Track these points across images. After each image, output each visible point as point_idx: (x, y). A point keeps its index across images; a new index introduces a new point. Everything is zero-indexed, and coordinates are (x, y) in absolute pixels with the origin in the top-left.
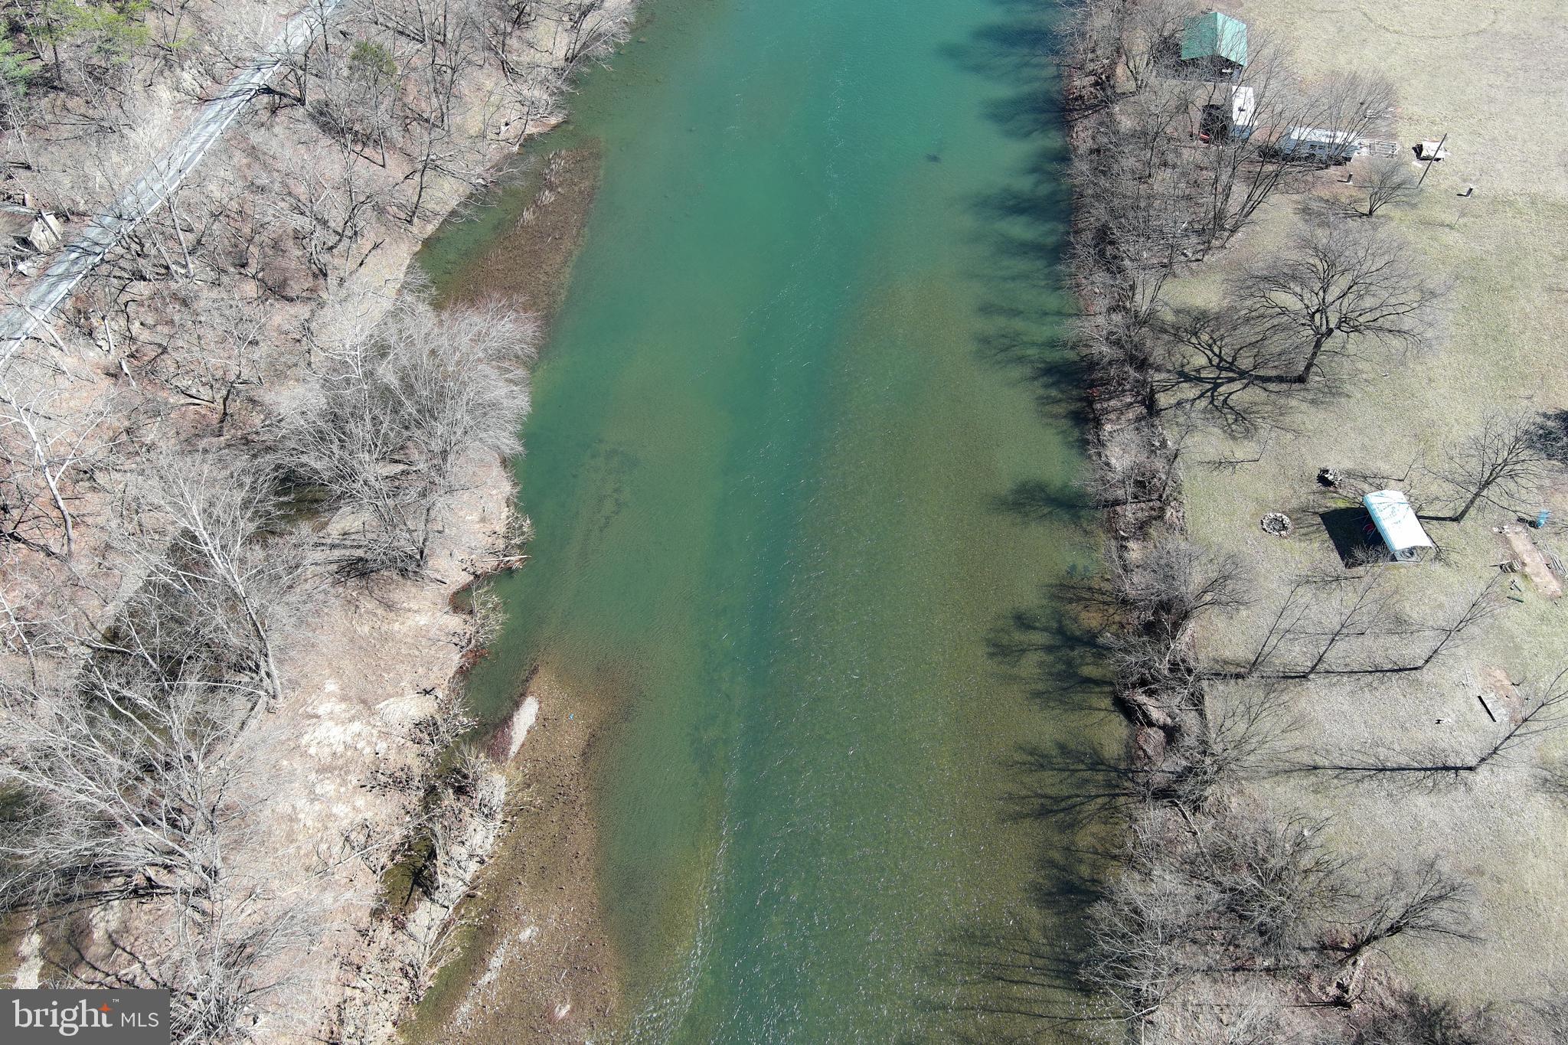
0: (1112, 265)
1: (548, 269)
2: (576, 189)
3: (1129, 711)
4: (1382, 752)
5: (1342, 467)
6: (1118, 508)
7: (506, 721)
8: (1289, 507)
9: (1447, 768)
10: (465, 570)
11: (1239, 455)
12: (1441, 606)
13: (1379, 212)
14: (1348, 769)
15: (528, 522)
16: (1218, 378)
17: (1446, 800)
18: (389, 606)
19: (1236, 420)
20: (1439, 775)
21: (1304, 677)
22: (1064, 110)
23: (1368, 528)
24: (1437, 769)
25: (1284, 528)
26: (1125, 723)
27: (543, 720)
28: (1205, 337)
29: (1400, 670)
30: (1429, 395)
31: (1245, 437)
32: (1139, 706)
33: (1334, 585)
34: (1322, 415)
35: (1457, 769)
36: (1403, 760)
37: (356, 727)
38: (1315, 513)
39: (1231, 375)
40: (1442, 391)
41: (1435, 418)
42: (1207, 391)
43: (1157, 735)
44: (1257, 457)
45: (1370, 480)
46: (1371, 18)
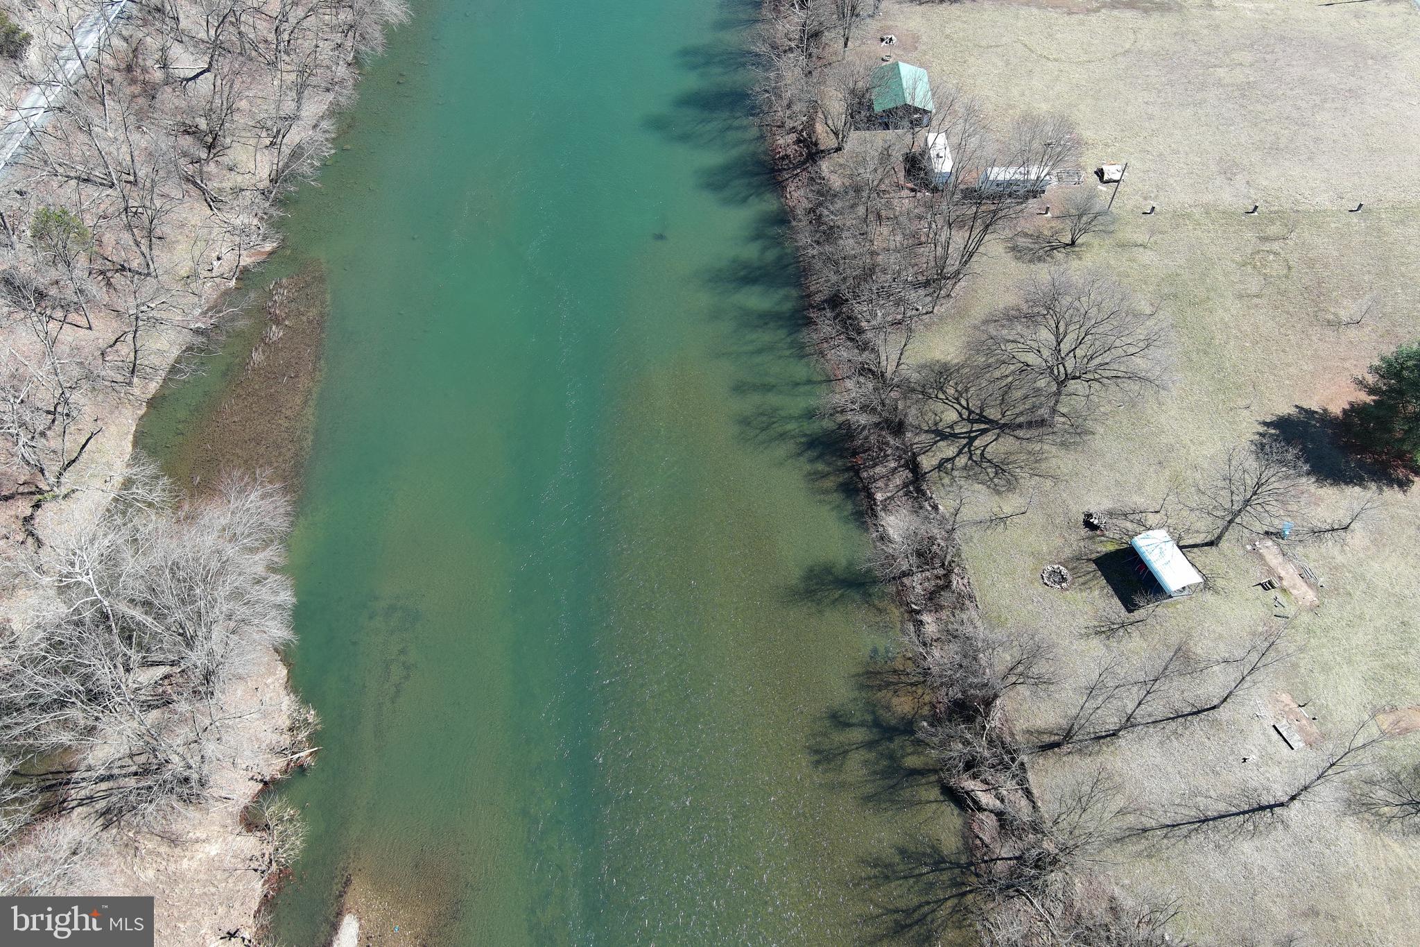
0: (850, 328)
1: (288, 413)
2: (304, 319)
3: (960, 800)
5: (1102, 508)
6: (905, 580)
8: (1063, 556)
9: (1262, 808)
10: (252, 779)
11: (1008, 510)
12: (1220, 636)
13: (1079, 241)
14: (1174, 826)
15: (312, 712)
16: (971, 431)
17: (1269, 842)
18: (173, 841)
19: (996, 473)
20: (1257, 816)
21: (1114, 735)
22: (773, 170)
23: (1140, 569)
24: (1253, 811)
25: (1064, 579)
26: (956, 812)
28: (951, 391)
29: (1199, 712)
30: (1163, 419)
31: (1009, 490)
32: (967, 793)
33: (1121, 632)
34: (1072, 455)
35: (1271, 807)
36: (1222, 807)
38: (1089, 560)
39: (983, 426)
40: (1172, 413)
41: (1173, 442)
42: (964, 447)
43: (990, 821)
44: (1023, 510)
45: (1131, 517)
46: (1033, 48)
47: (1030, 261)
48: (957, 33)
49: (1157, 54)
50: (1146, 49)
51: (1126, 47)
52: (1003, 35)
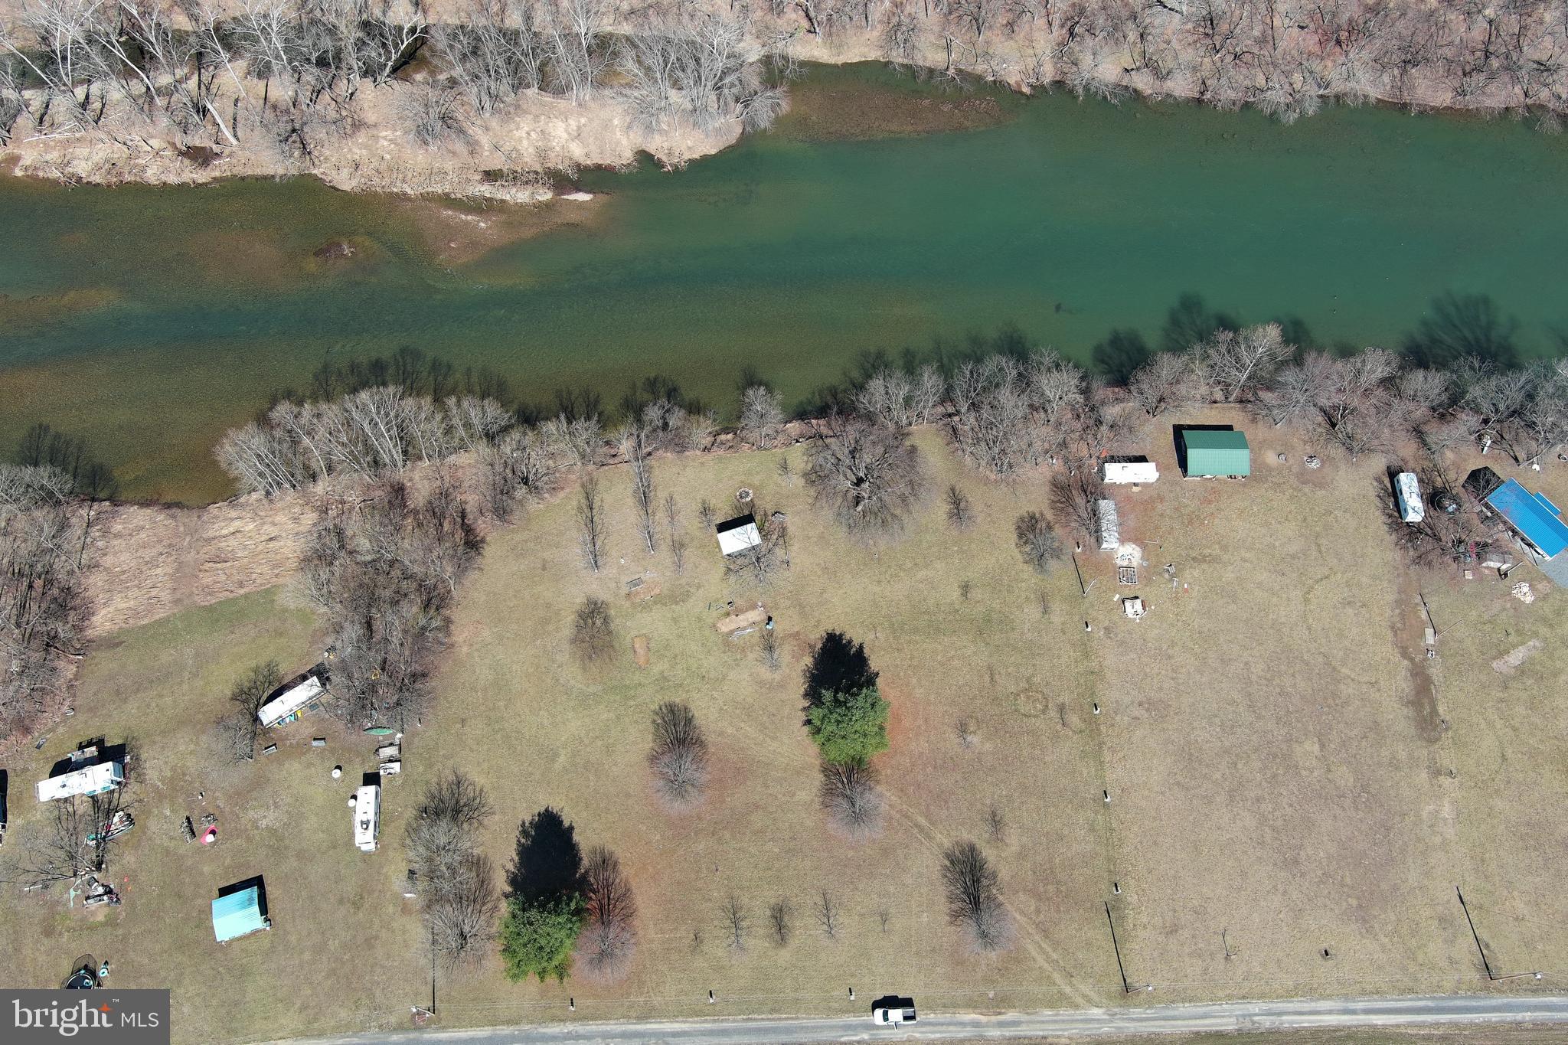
4: (602, 537)
7: (578, 190)
9: (595, 559)
10: (657, 150)
11: (792, 477)
14: (592, 521)
17: (578, 557)
18: (629, 127)
19: (820, 476)
23: (736, 526)
24: (595, 555)
25: (741, 497)
31: (806, 480)
34: (832, 518)
36: (599, 543)
37: (565, 136)
44: (791, 485)
46: (1324, 582)
47: (1019, 527)
48: (1336, 521)
49: (1335, 695)
50: (1342, 687)
51: (1343, 670)
52: (1340, 560)
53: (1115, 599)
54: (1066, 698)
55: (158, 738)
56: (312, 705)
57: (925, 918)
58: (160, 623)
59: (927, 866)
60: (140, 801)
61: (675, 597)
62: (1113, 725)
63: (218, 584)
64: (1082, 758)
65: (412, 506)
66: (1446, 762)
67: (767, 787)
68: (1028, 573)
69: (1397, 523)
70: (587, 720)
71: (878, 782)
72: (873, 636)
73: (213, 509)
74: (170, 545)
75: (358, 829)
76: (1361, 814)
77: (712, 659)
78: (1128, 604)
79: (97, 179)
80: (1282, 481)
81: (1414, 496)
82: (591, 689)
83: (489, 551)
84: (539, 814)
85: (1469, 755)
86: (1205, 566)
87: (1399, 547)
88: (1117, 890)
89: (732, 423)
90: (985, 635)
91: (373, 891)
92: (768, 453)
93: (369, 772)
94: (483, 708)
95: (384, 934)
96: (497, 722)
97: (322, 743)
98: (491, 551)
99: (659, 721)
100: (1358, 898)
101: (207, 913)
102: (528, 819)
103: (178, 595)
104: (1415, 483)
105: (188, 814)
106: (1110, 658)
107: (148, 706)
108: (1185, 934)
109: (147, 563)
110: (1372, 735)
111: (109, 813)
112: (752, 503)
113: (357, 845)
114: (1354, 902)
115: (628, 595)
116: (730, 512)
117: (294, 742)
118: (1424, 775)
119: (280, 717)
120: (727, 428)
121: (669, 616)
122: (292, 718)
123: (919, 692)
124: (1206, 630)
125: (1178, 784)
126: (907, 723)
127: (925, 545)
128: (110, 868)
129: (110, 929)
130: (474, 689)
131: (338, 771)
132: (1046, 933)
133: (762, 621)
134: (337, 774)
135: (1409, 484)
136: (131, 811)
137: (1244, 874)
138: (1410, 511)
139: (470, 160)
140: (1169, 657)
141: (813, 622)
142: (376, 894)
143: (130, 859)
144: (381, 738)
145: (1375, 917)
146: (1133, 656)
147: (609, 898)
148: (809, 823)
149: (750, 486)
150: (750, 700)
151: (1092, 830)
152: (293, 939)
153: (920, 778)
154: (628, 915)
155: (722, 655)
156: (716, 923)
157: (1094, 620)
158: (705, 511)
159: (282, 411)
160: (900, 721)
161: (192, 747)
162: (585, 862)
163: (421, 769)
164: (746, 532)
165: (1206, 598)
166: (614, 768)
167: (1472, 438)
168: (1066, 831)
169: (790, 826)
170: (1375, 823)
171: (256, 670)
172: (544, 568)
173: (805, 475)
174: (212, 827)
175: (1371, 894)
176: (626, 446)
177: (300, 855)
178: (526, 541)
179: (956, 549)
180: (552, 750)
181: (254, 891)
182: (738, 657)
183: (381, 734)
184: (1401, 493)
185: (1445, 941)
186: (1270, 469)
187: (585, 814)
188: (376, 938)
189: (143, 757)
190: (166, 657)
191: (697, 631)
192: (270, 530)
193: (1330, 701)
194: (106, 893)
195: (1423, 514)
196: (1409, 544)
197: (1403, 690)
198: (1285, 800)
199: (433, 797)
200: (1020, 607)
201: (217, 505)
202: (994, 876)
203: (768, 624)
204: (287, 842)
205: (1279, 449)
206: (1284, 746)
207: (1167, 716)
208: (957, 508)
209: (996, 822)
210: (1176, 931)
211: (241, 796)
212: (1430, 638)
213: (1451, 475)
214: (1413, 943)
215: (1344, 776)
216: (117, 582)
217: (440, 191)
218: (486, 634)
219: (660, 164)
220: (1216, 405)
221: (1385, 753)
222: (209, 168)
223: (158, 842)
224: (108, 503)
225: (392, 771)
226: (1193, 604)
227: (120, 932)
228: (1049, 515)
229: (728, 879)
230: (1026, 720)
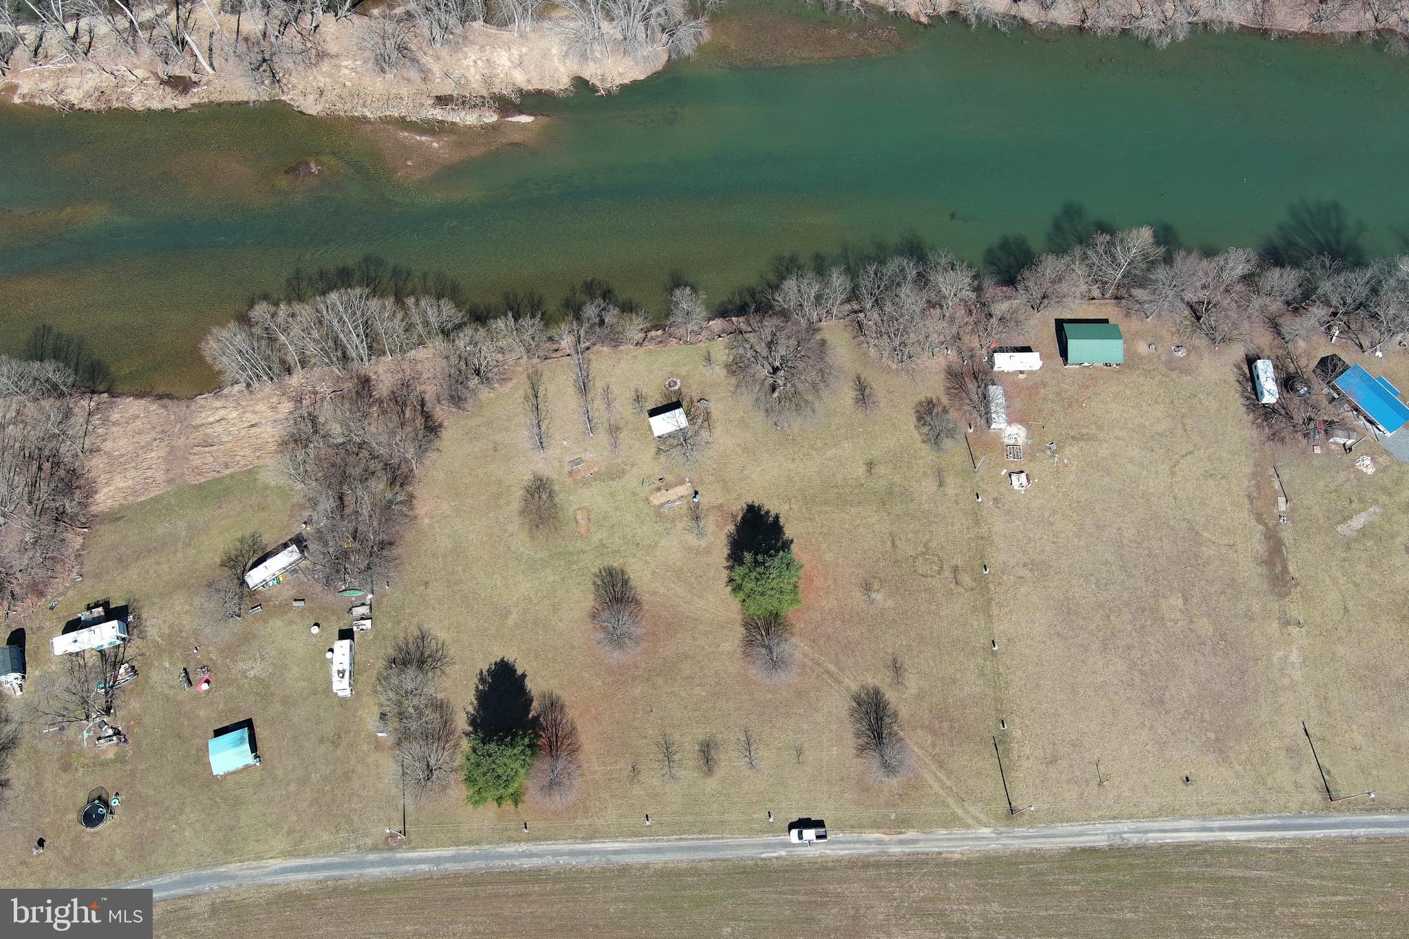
4: (546, 422)
5: (712, 408)
7: (521, 113)
8: (684, 388)
11: (715, 367)
14: (537, 408)
17: (526, 441)
18: (565, 56)
19: (739, 367)
20: (538, 439)
24: (541, 439)
25: (671, 386)
27: (525, 124)
31: (728, 370)
33: (637, 406)
34: (751, 403)
36: (544, 428)
37: (508, 64)
45: (705, 421)
46: (1188, 457)
47: (918, 411)
48: (1200, 403)
49: (1196, 556)
50: (1204, 549)
51: (1205, 534)
52: (1202, 438)
53: (1003, 473)
54: (959, 561)
55: (156, 600)
56: (292, 570)
57: (835, 751)
58: (155, 500)
59: (836, 707)
60: (142, 655)
61: (613, 474)
62: (1000, 584)
63: (206, 464)
64: (972, 612)
65: (377, 396)
66: (1295, 614)
67: (695, 639)
68: (926, 452)
69: (1254, 405)
70: (535, 582)
71: (793, 634)
72: (788, 507)
73: (200, 400)
74: (163, 432)
75: (335, 678)
76: (1219, 660)
77: (645, 528)
78: (1014, 477)
79: (88, 105)
80: (1152, 368)
81: (1270, 380)
82: (538, 556)
83: (446, 434)
84: (496, 663)
85: (1315, 608)
86: (1083, 444)
87: (1255, 426)
88: (1004, 726)
89: (661, 321)
90: (887, 506)
91: (350, 731)
92: (694, 346)
93: (344, 628)
94: (444, 572)
95: (359, 768)
96: (456, 584)
97: (301, 604)
98: (449, 435)
99: (599, 583)
100: (1215, 732)
101: (205, 750)
102: (485, 668)
103: (171, 475)
104: (1271, 369)
105: (185, 666)
106: (998, 525)
107: (147, 572)
108: (1063, 764)
109: (143, 447)
110: (1229, 591)
111: (116, 665)
112: (679, 392)
113: (335, 691)
114: (1212, 736)
115: (571, 473)
116: (660, 399)
117: (277, 603)
118: (1275, 625)
119: (264, 580)
120: (657, 326)
121: (607, 491)
122: (275, 582)
123: (829, 557)
124: (1083, 499)
125: (1058, 634)
126: (818, 583)
127: (833, 427)
128: (118, 713)
129: (119, 765)
130: (434, 556)
131: (316, 627)
132: (941, 764)
133: (689, 495)
134: (315, 630)
135: (1265, 371)
136: (134, 663)
137: (1115, 712)
138: (1266, 394)
139: (423, 86)
140: (1051, 524)
141: (734, 495)
142: (352, 734)
143: (135, 705)
144: (353, 599)
145: (1230, 748)
146: (1018, 523)
147: (557, 736)
148: (732, 670)
149: (678, 376)
150: (679, 564)
151: (982, 674)
152: (280, 772)
153: (830, 630)
154: (574, 750)
155: (654, 525)
156: (651, 756)
157: (984, 491)
158: (638, 398)
159: (260, 311)
160: (812, 581)
161: (187, 607)
162: (535, 704)
163: (390, 625)
164: (674, 417)
165: (1083, 471)
166: (560, 624)
167: (1323, 329)
168: (958, 676)
169: (716, 673)
170: (1231, 667)
171: (242, 540)
172: (495, 450)
173: (727, 366)
174: (207, 676)
175: (1228, 728)
176: (566, 342)
177: (285, 701)
178: (479, 426)
179: (861, 430)
180: (505, 608)
181: (245, 732)
182: (669, 526)
183: (354, 595)
184: (1258, 378)
185: (1292, 768)
186: (1141, 358)
187: (535, 664)
188: (353, 771)
189: (144, 616)
190: (162, 529)
191: (632, 504)
192: (251, 418)
193: (1193, 562)
194: (115, 734)
195: (1278, 396)
196: (1265, 423)
197: (1257, 551)
198: (1153, 647)
199: (401, 650)
200: (918, 481)
201: (203, 396)
202: (895, 715)
203: (695, 497)
204: (272, 689)
205: (1150, 340)
206: (1151, 601)
207: (1048, 575)
208: (863, 395)
209: (897, 668)
210: (1056, 761)
211: (231, 650)
212: (1282, 506)
213: (1303, 362)
214: (1264, 770)
215: (1204, 627)
216: (116, 464)
217: (396, 115)
218: (445, 508)
219: (594, 89)
220: (1093, 301)
221: (1241, 606)
222: (188, 96)
223: (159, 689)
224: (106, 395)
225: (364, 627)
226: (1072, 478)
227: (128, 767)
228: (945, 400)
229: (661, 719)
230: (923, 579)
